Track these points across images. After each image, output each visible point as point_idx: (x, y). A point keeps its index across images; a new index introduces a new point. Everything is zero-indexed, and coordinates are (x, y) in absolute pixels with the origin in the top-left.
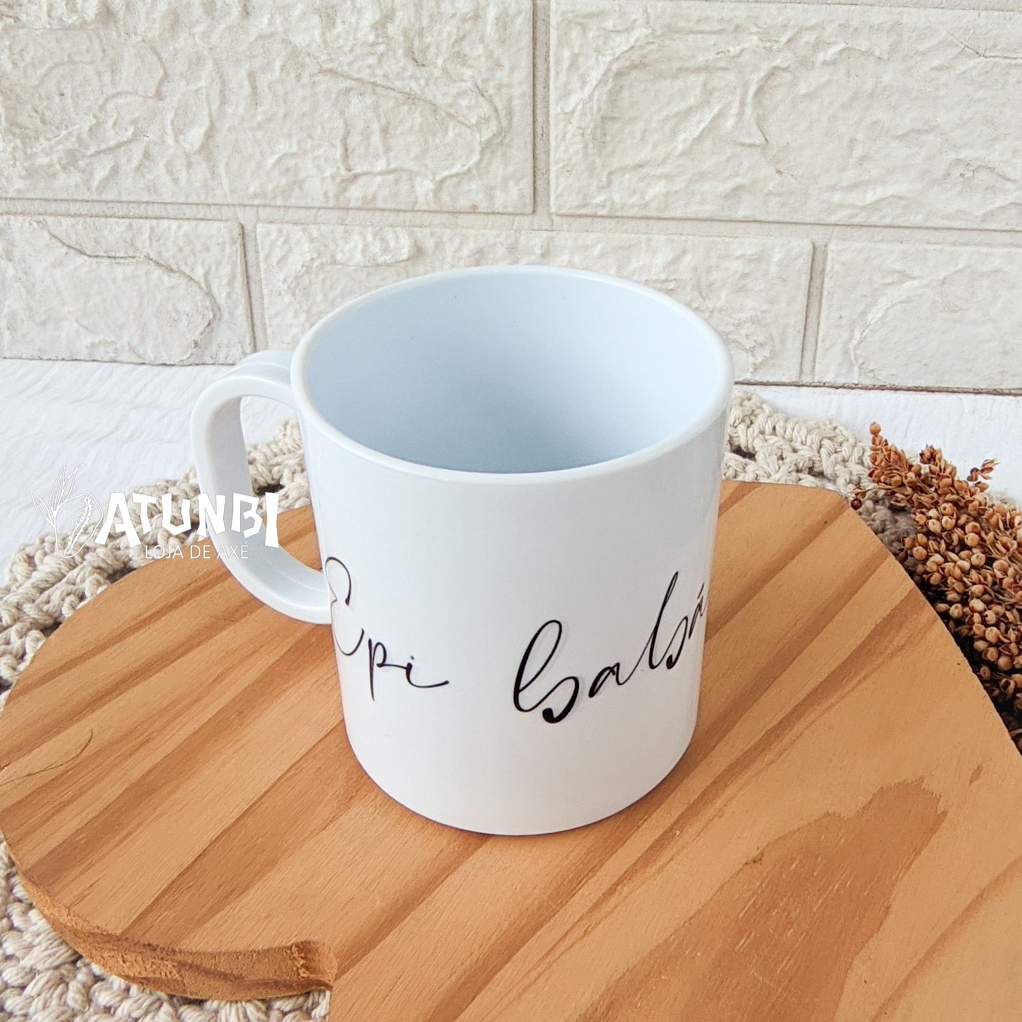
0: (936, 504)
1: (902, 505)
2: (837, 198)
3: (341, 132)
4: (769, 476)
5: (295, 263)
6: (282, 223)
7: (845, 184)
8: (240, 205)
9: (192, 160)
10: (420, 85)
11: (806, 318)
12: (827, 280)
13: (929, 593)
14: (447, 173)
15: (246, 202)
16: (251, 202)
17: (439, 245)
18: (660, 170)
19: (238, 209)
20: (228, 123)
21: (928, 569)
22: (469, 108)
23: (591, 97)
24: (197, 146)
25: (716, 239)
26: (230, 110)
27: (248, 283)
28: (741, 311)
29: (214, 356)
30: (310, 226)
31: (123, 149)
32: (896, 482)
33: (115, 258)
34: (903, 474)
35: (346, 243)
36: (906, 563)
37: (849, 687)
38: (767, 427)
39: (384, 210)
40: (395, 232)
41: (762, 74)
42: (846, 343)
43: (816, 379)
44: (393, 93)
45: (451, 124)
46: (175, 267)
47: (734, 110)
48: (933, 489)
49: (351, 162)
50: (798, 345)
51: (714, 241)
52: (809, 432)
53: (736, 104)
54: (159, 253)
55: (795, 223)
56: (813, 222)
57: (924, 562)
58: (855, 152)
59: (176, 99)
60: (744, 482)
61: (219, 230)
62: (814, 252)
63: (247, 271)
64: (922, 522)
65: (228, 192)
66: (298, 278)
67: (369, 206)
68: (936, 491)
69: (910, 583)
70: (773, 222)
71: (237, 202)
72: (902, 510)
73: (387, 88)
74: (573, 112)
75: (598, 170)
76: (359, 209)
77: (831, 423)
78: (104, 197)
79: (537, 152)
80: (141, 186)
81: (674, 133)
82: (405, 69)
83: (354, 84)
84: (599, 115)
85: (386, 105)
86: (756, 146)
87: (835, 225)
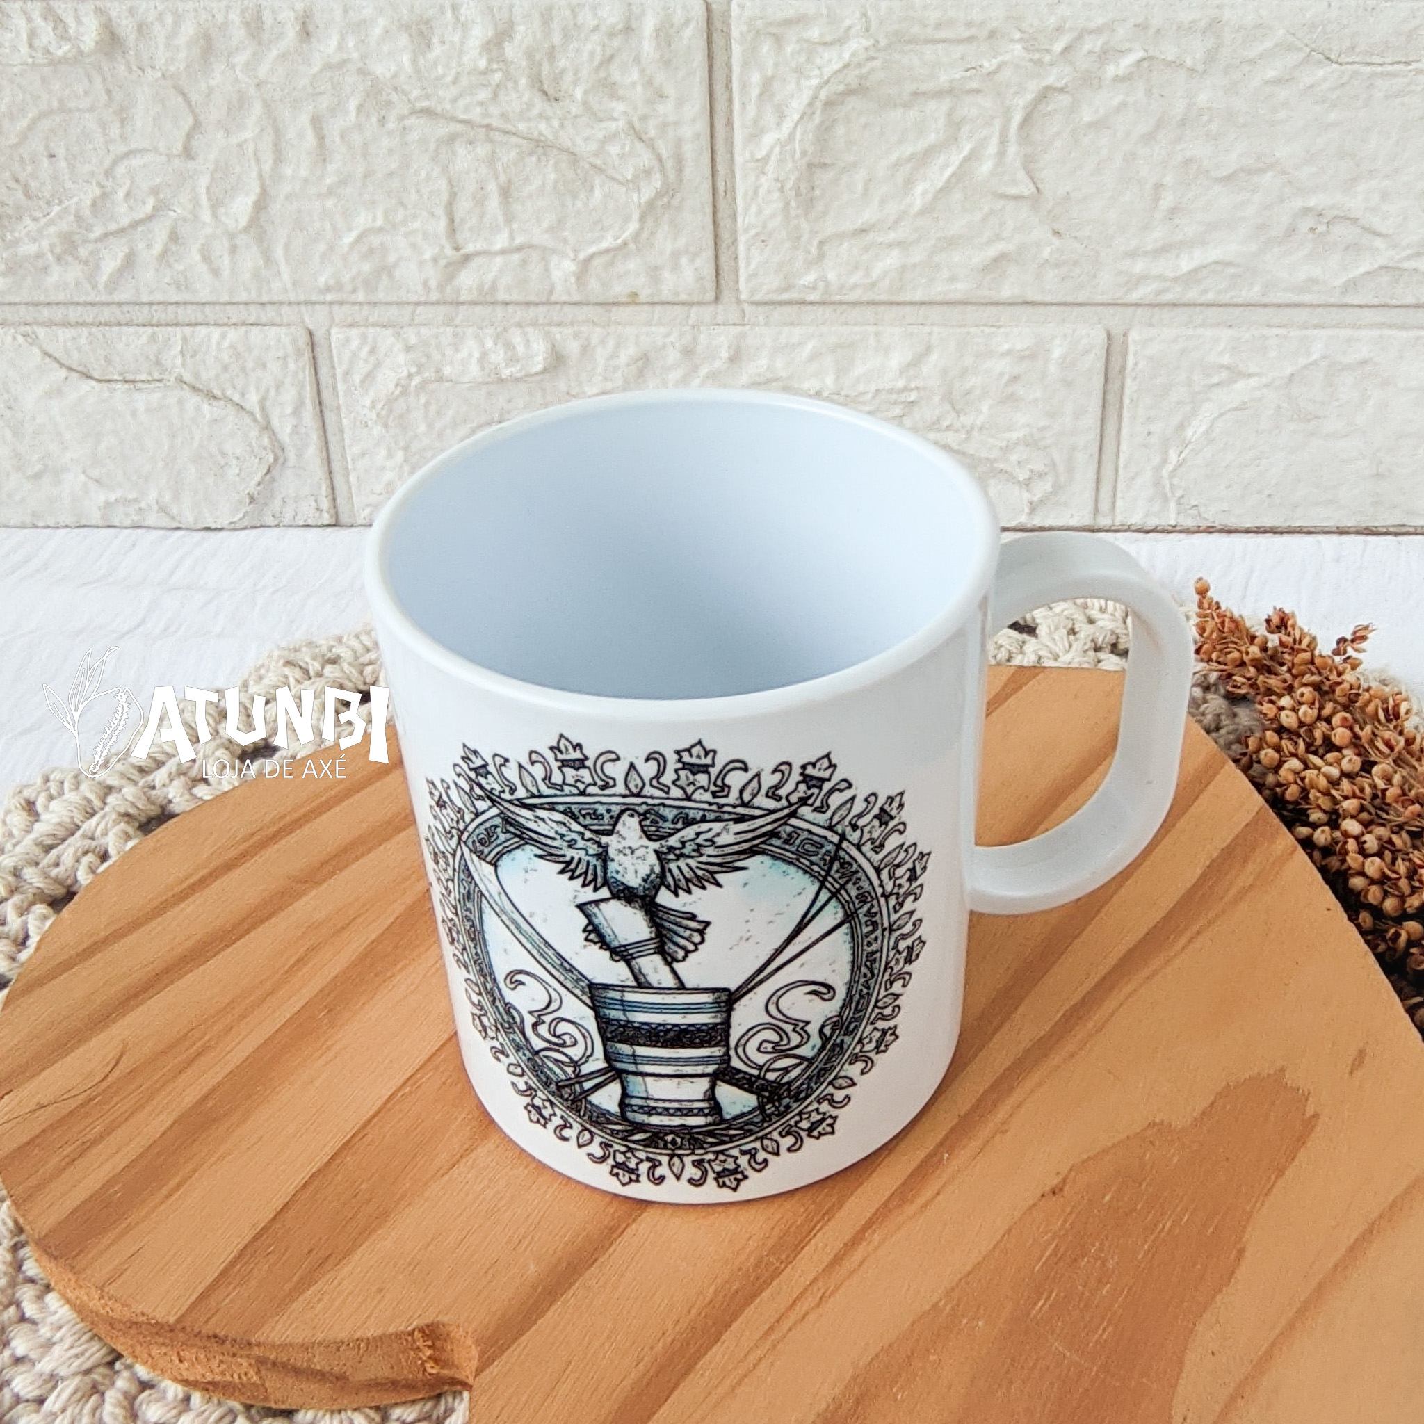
0: (1290, 689)
1: (1242, 691)
2: (1139, 267)
3: (445, 197)
4: (1056, 658)
5: (387, 381)
6: (366, 326)
7: (1149, 247)
8: (306, 303)
9: (238, 242)
10: (552, 127)
11: (1101, 436)
12: (1128, 382)
13: (1285, 813)
14: (593, 249)
15: (314, 298)
16: (321, 298)
17: (586, 349)
18: (892, 236)
19: (303, 308)
20: (286, 188)
21: (1281, 780)
22: (622, 156)
23: (792, 135)
24: (243, 222)
25: (973, 330)
26: (288, 171)
27: (321, 411)
28: (1010, 429)
29: (278, 514)
30: (405, 330)
31: (140, 229)
32: (1234, 660)
33: (134, 382)
34: (1243, 649)
35: (457, 350)
36: (1251, 772)
37: (1177, 948)
39: (507, 304)
40: (525, 334)
41: (1030, 97)
42: (1158, 468)
43: (1118, 520)
44: (514, 140)
45: (597, 182)
46: (217, 392)
47: (992, 148)
48: (1285, 668)
49: (461, 237)
50: (1091, 474)
51: (968, 333)
53: (994, 141)
54: (197, 375)
55: (1082, 304)
56: (1107, 302)
57: (1276, 769)
58: (1162, 202)
59: (212, 157)
60: (1021, 667)
61: (279, 341)
62: (1109, 344)
63: (319, 394)
64: (1271, 715)
65: (289, 286)
66: (390, 402)
67: (486, 298)
68: (1289, 671)
69: (1258, 800)
70: (1052, 304)
71: (302, 298)
72: (1243, 699)
73: (507, 133)
74: (768, 156)
75: (804, 239)
76: (473, 303)
78: (118, 297)
79: (719, 215)
80: (167, 280)
81: (909, 183)
82: (530, 105)
83: (459, 128)
84: (804, 161)
85: (507, 156)
86: (1024, 197)
87: (1137, 305)
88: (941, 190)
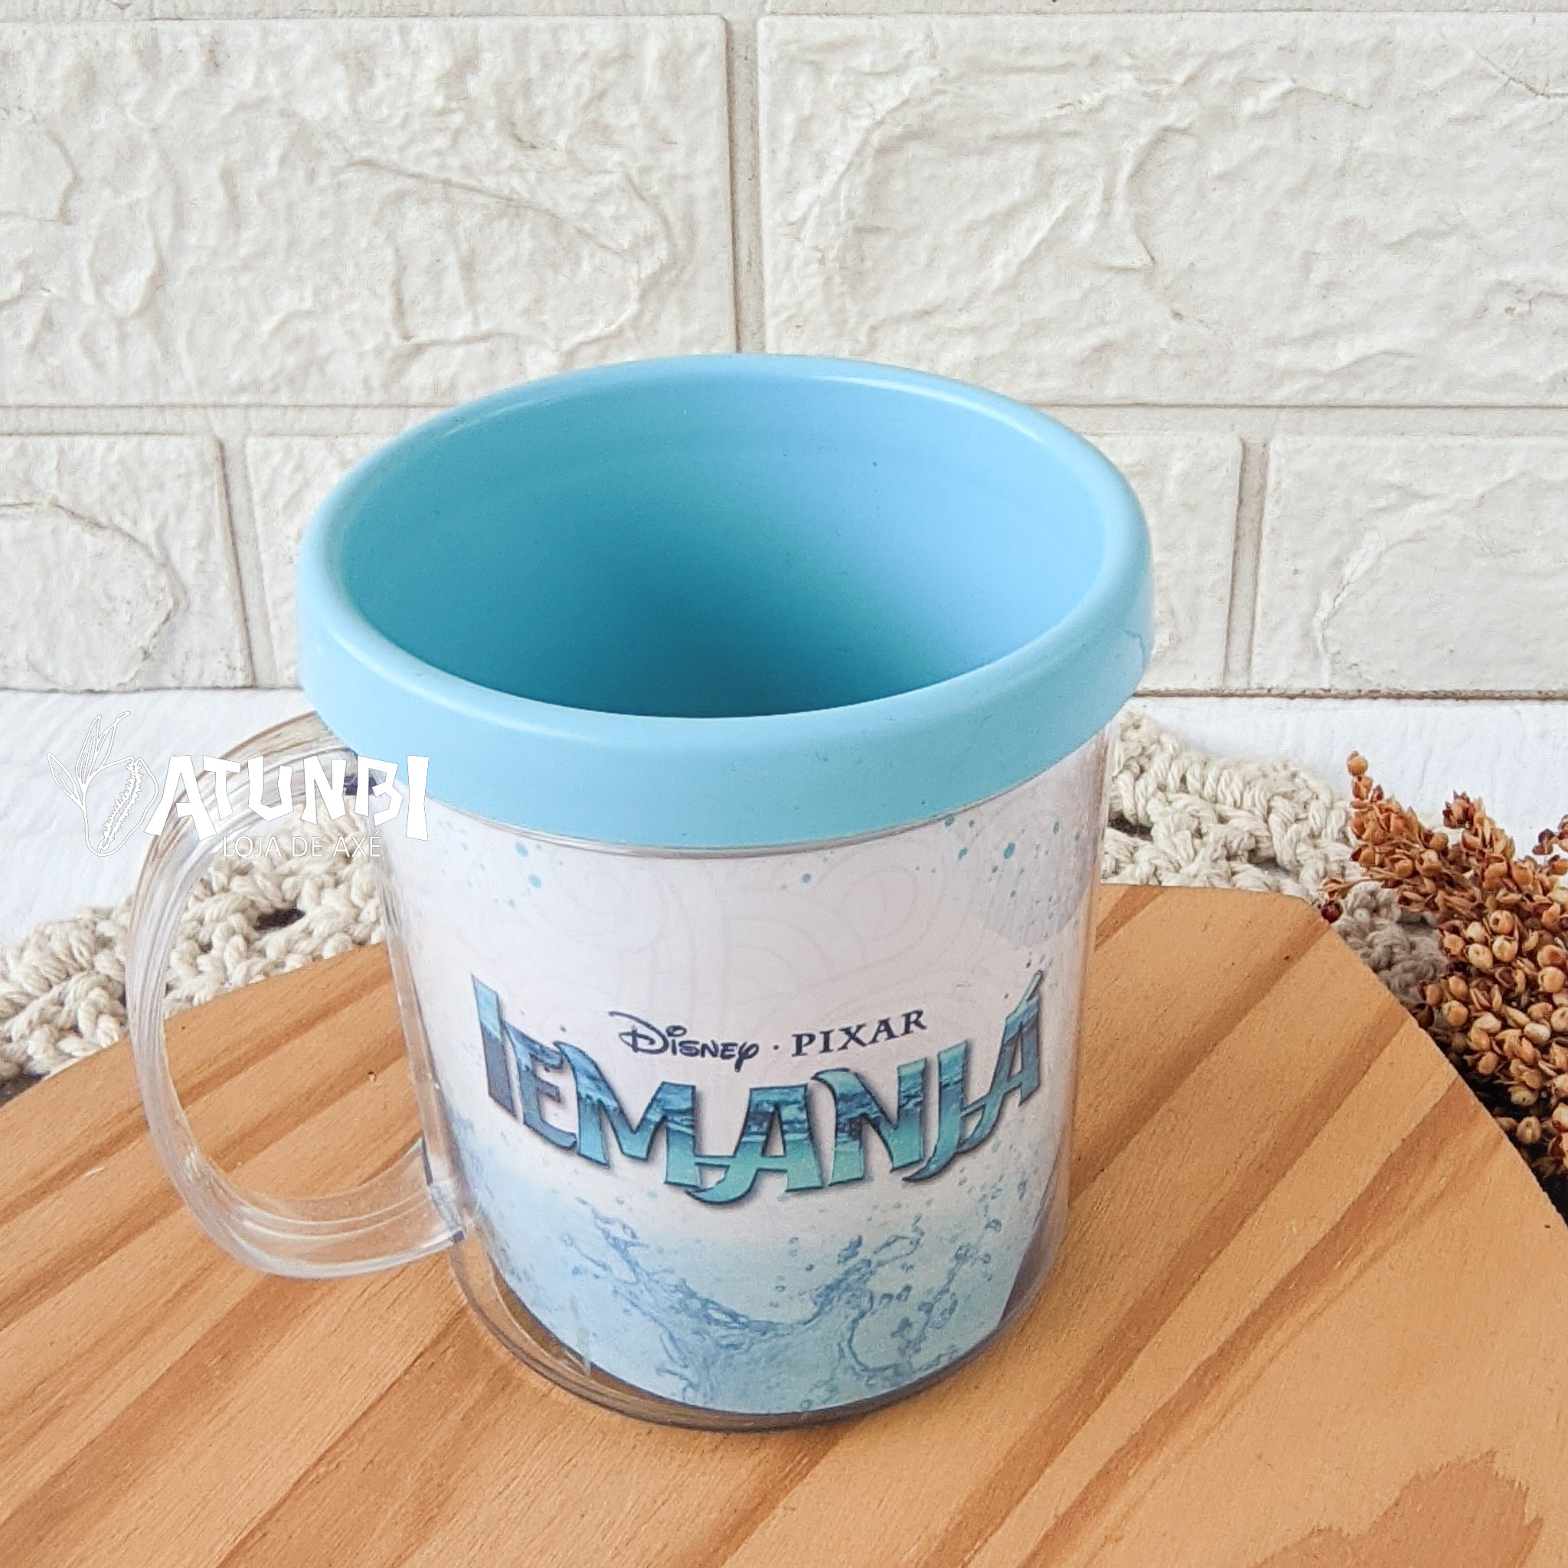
0: (1480, 911)
2: (1283, 358)
3: (390, 274)
4: (1178, 868)
6: (291, 435)
7: (1297, 333)
8: (214, 406)
9: (128, 328)
10: (527, 183)
11: (1234, 573)
12: (1269, 506)
14: (580, 337)
15: (225, 400)
16: (234, 400)
18: (964, 319)
19: (211, 412)
20: (189, 261)
21: (1473, 1044)
22: (617, 219)
23: (834, 194)
24: (135, 305)
26: (192, 239)
27: (234, 544)
29: (179, 673)
30: (340, 440)
31: (6, 312)
34: (1415, 854)
36: (1432, 1028)
38: (1170, 776)
41: (1143, 141)
42: (1307, 616)
43: (1255, 682)
44: (479, 199)
45: (585, 252)
46: (103, 520)
47: (1094, 207)
49: (412, 322)
50: (1221, 624)
52: (1248, 784)
53: (1097, 197)
54: (77, 498)
55: (1209, 406)
56: (1240, 402)
57: (1465, 1027)
58: (1312, 276)
59: (96, 222)
60: (1131, 886)
61: (180, 452)
62: (1244, 457)
63: (231, 525)
64: (1456, 949)
65: (193, 384)
68: (1478, 885)
70: (1171, 406)
71: (210, 400)
73: (469, 189)
74: (804, 219)
75: (852, 321)
76: (427, 406)
77: (1285, 767)
79: (742, 294)
80: (39, 377)
81: (986, 251)
82: (499, 155)
83: (410, 183)
84: (851, 223)
85: (469, 220)
86: (1134, 270)
87: (1281, 407)
88: (1029, 259)
